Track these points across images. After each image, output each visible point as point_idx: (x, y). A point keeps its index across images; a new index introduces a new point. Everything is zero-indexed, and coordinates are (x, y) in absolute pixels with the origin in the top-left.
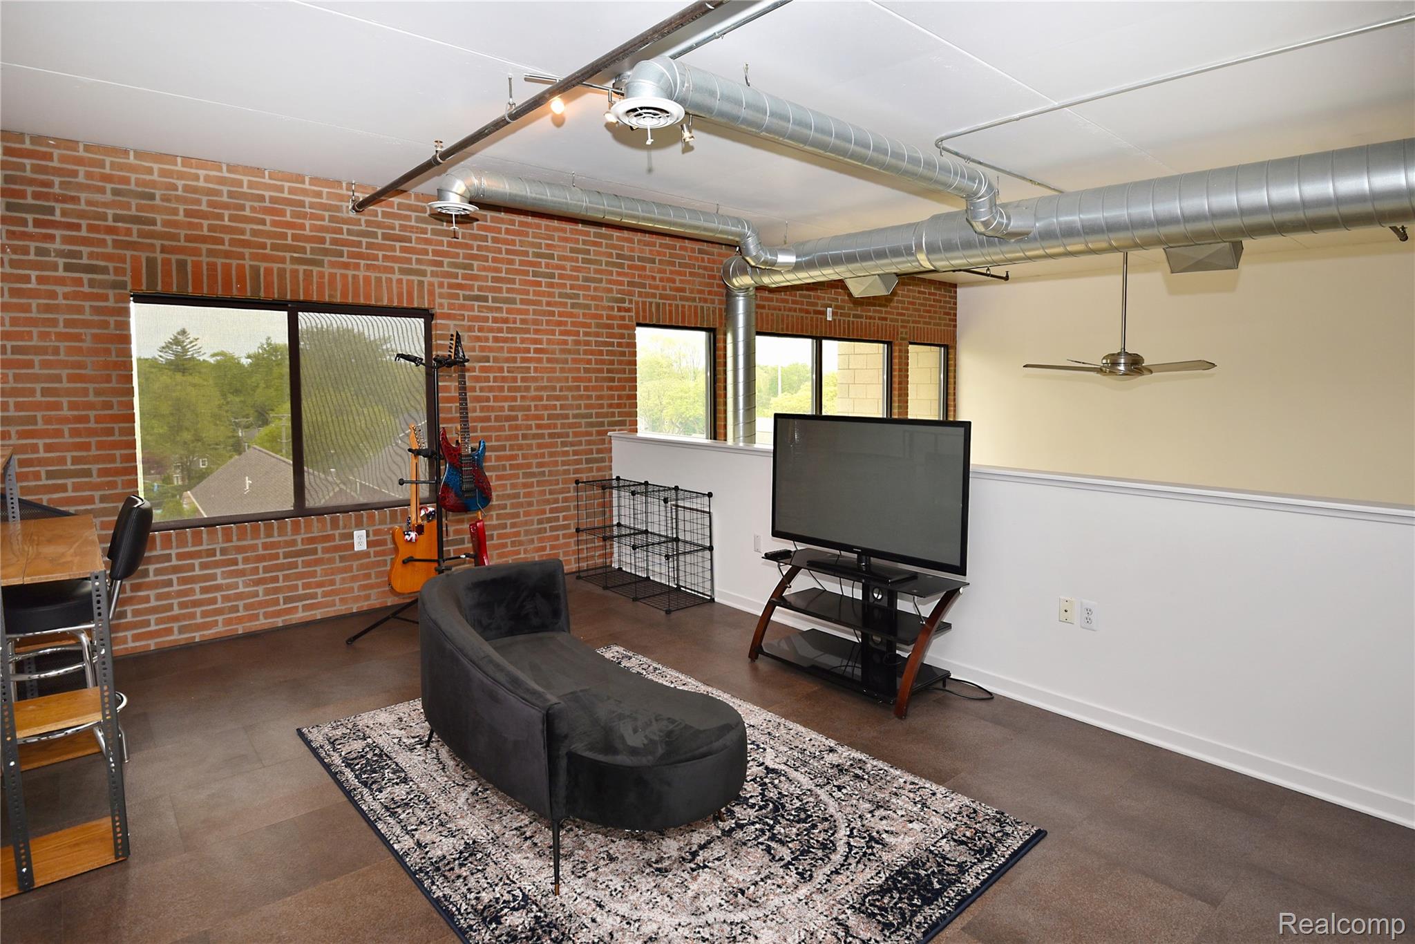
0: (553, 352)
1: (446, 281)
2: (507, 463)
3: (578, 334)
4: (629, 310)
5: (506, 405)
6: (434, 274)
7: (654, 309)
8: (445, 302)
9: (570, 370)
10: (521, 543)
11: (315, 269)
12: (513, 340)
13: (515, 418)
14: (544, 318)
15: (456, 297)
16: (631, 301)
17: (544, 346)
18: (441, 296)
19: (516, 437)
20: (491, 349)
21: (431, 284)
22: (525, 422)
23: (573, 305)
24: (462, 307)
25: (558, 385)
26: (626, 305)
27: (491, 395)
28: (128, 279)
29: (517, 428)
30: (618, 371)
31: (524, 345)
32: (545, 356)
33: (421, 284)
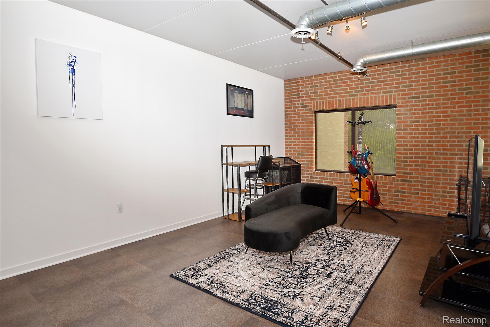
0: (454, 116)
1: (401, 93)
2: (427, 164)
5: (427, 140)
6: (395, 91)
8: (400, 101)
9: (465, 124)
10: (432, 199)
11: (355, 97)
12: (432, 113)
13: (432, 146)
14: (449, 101)
15: (405, 98)
17: (449, 114)
18: (398, 99)
19: (432, 154)
20: (420, 117)
21: (395, 95)
22: (436, 148)
23: (468, 93)
25: (457, 131)
28: (312, 108)
29: (433, 150)
31: (437, 114)
32: (449, 118)
33: (391, 96)
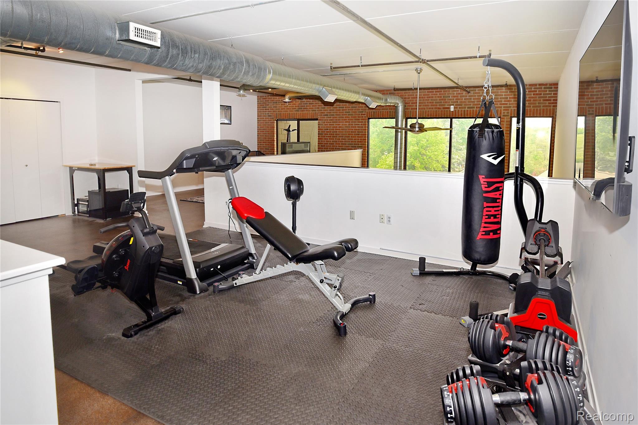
1: (320, 112)
3: (350, 122)
4: (365, 114)
5: (332, 140)
6: (318, 110)
7: (373, 114)
8: (320, 116)
9: (347, 132)
11: (298, 112)
12: (334, 125)
13: (334, 144)
14: (341, 119)
15: (322, 115)
16: (365, 112)
17: (341, 126)
18: (319, 115)
20: (329, 127)
21: (317, 113)
23: (348, 115)
24: (323, 118)
26: (364, 113)
27: (328, 138)
28: (274, 117)
29: (334, 146)
30: (361, 132)
33: (315, 113)
